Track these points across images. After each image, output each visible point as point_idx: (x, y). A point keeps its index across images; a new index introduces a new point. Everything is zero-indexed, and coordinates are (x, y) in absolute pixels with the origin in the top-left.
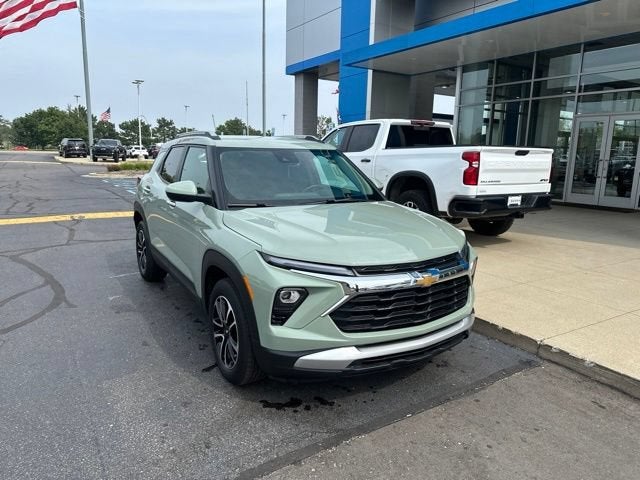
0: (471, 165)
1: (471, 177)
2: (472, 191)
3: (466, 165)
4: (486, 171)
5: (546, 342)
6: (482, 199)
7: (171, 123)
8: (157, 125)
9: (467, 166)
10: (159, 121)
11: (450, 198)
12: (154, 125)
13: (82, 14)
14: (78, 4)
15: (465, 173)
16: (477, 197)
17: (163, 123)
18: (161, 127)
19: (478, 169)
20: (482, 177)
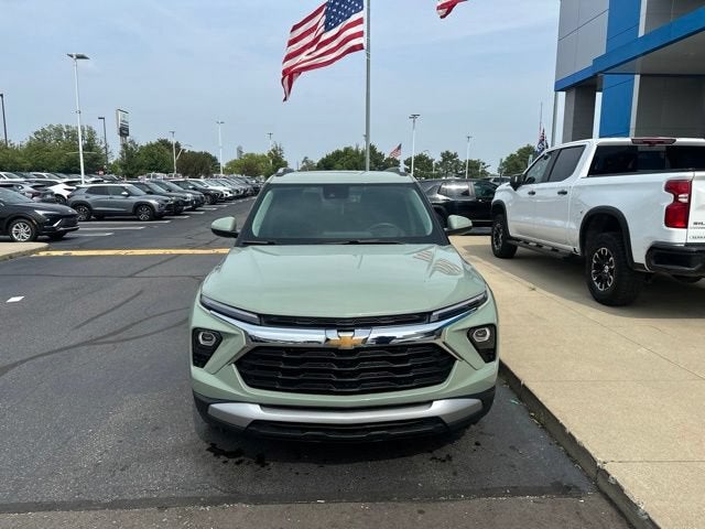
0: (676, 198)
1: (677, 215)
2: (679, 237)
3: (669, 199)
4: (702, 208)
5: (606, 467)
6: (694, 249)
7: (455, 156)
8: (441, 159)
9: (672, 201)
10: (443, 155)
11: (647, 245)
12: (438, 159)
13: (368, 55)
14: (365, 46)
15: (668, 209)
16: (687, 245)
17: (447, 156)
18: (445, 160)
19: (687, 205)
20: (694, 216)
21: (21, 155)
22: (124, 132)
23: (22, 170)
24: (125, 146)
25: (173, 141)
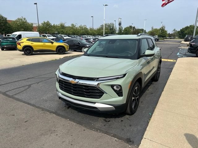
21: (95, 31)
22: (120, 24)
23: (95, 35)
24: (119, 28)
25: (133, 26)
